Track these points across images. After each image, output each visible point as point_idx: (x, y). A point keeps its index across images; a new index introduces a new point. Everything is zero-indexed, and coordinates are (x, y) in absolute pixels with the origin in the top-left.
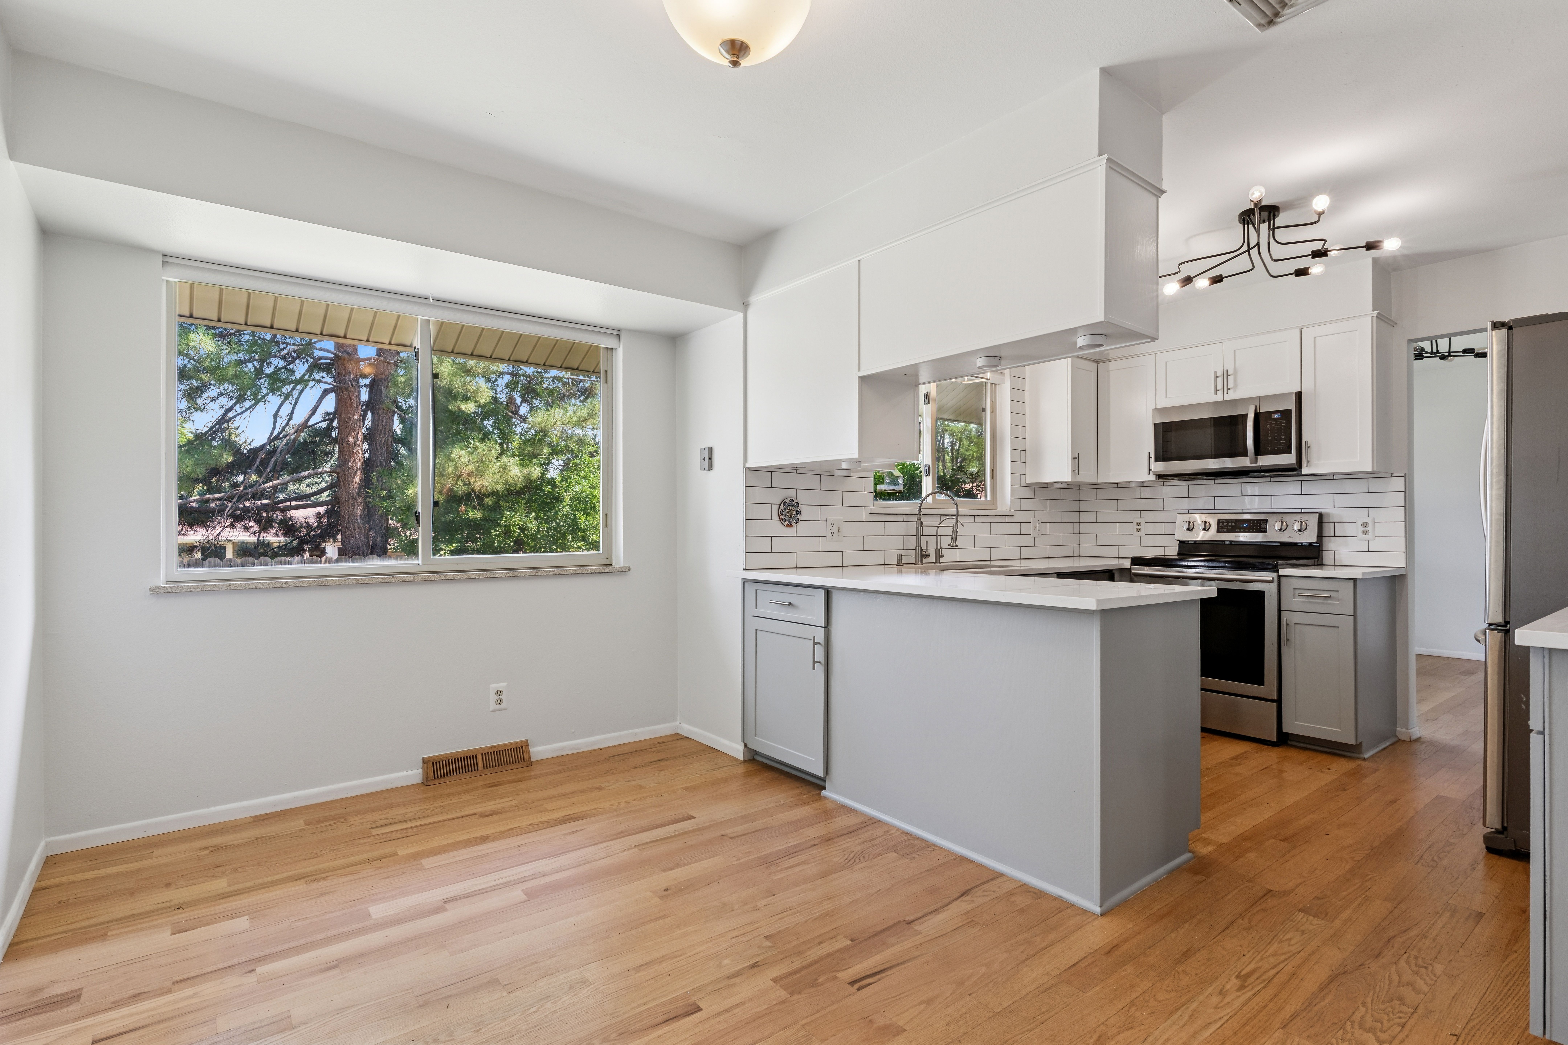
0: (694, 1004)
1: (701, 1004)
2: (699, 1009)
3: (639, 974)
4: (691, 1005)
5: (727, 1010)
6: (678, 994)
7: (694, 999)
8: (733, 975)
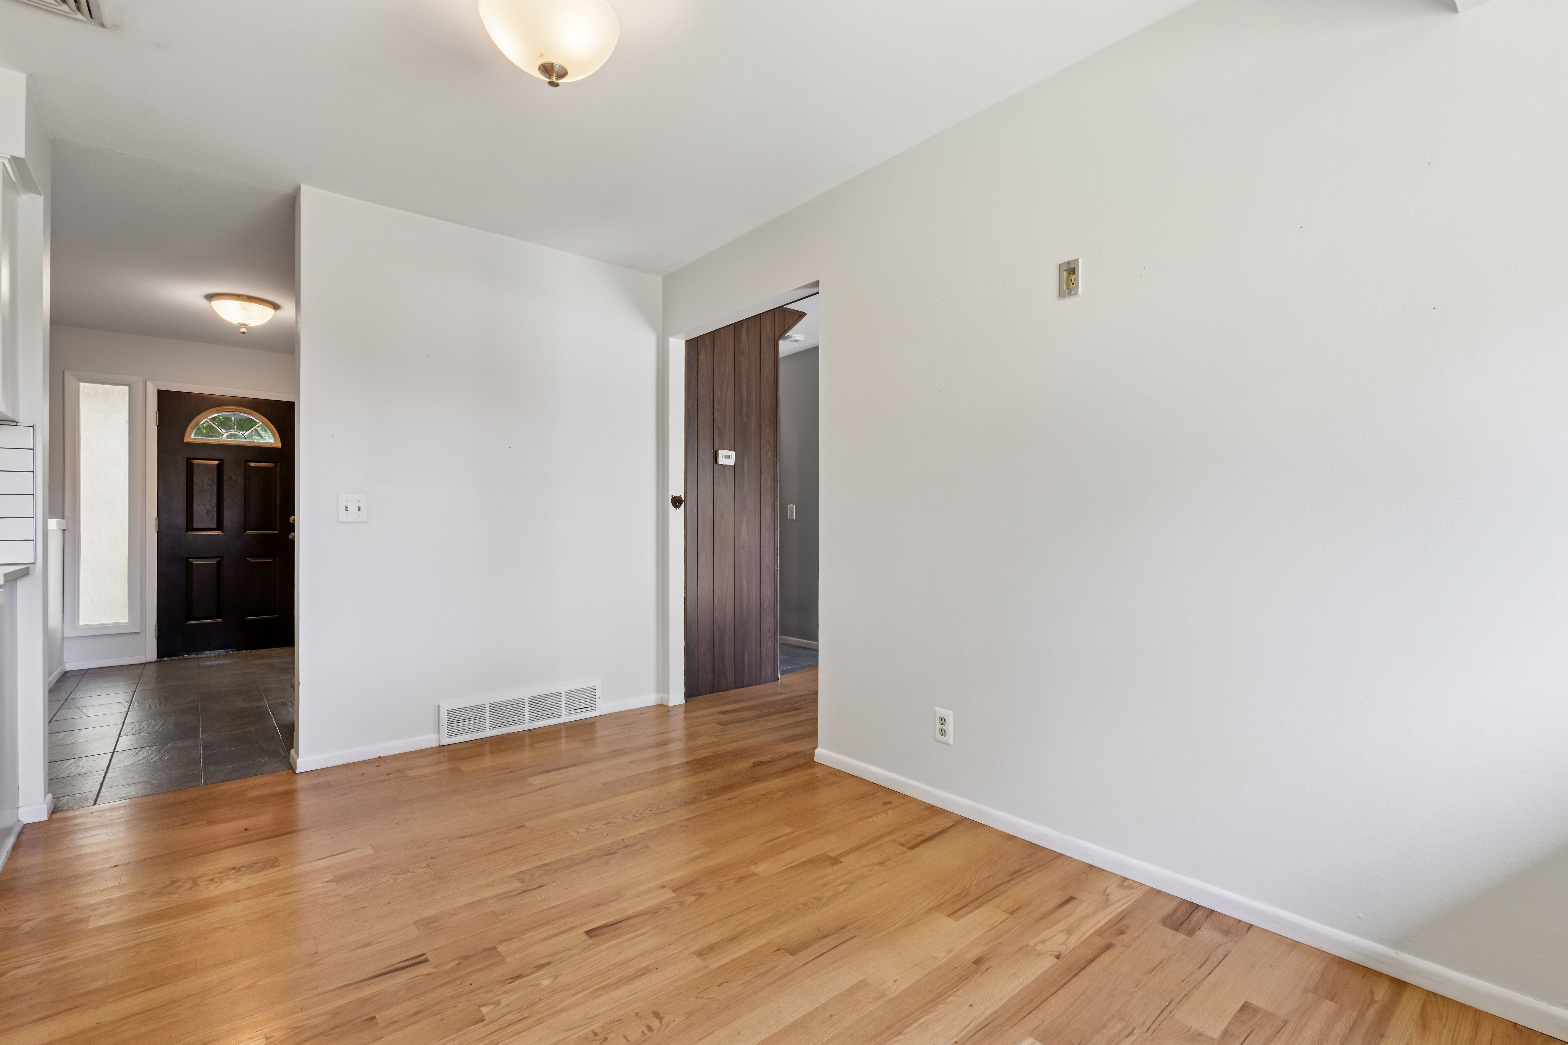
0: (591, 937)
1: (586, 937)
2: (587, 933)
3: (644, 965)
4: (595, 936)
5: (562, 933)
6: (604, 946)
7: (591, 942)
8: (544, 967)
